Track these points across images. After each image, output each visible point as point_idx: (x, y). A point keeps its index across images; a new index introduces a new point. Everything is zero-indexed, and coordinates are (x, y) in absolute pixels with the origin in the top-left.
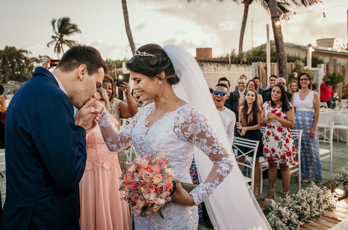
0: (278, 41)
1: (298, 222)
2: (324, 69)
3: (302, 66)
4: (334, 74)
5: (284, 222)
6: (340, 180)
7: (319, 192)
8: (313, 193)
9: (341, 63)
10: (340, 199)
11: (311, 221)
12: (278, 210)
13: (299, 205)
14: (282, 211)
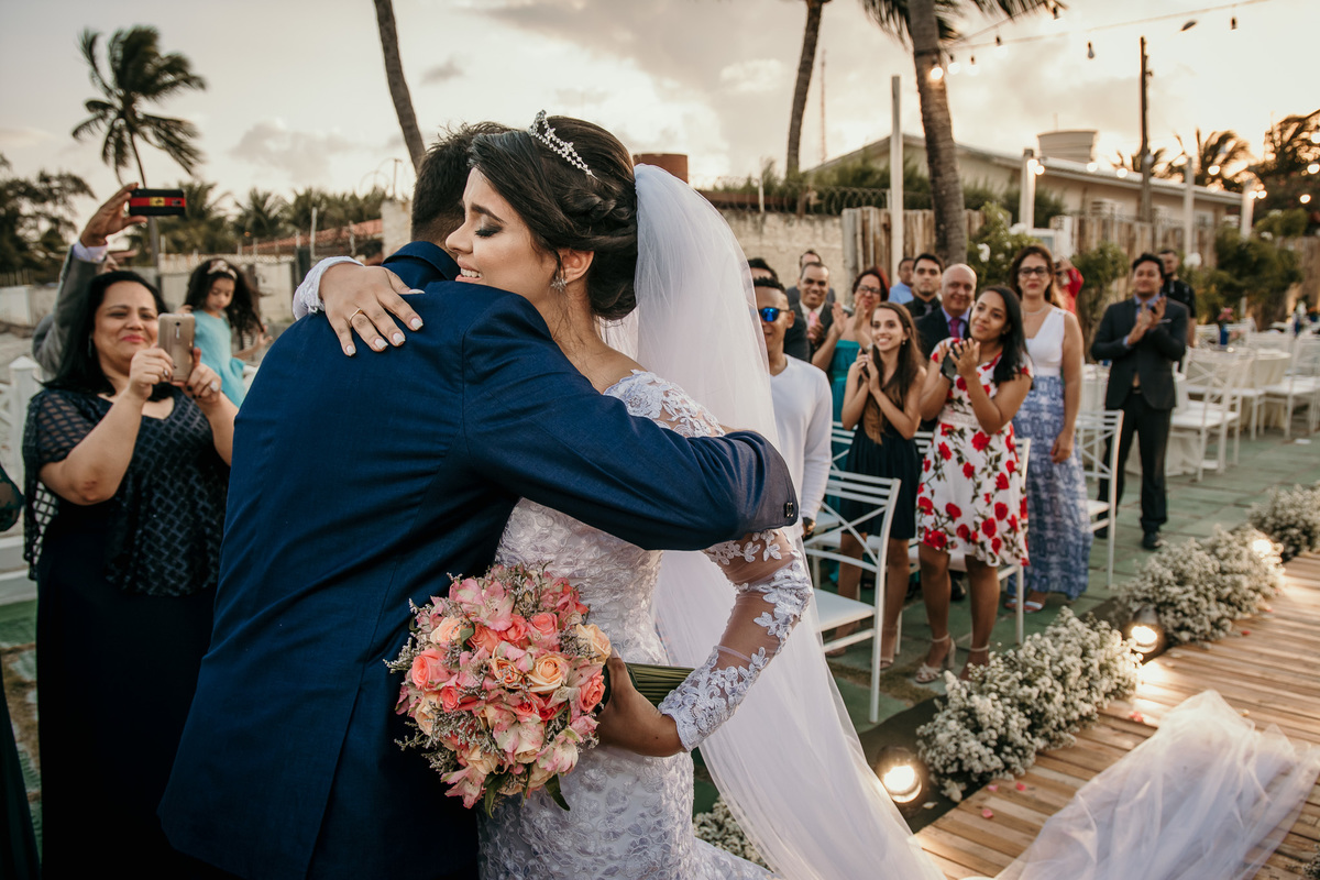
0: (935, 135)
1: (1030, 742)
2: (1072, 235)
3: (1005, 221)
4: (1102, 251)
5: (985, 744)
6: (1146, 599)
7: (1088, 641)
8: (1069, 645)
9: (1116, 213)
10: (1147, 658)
11: (1068, 735)
12: (968, 704)
13: (1030, 686)
14: (982, 707)
